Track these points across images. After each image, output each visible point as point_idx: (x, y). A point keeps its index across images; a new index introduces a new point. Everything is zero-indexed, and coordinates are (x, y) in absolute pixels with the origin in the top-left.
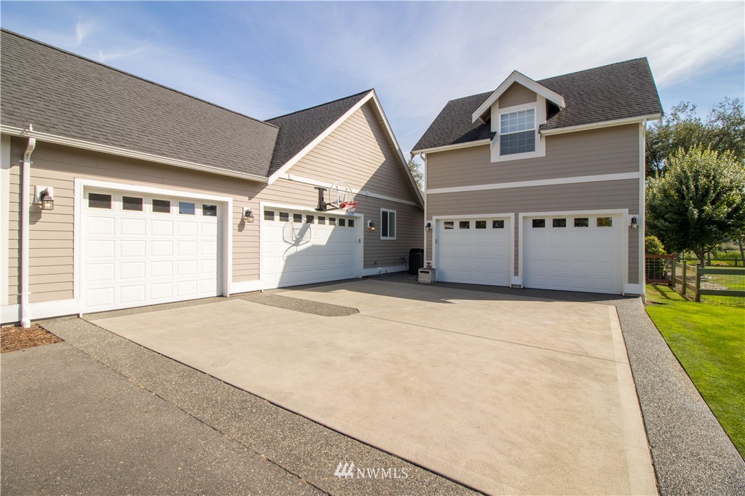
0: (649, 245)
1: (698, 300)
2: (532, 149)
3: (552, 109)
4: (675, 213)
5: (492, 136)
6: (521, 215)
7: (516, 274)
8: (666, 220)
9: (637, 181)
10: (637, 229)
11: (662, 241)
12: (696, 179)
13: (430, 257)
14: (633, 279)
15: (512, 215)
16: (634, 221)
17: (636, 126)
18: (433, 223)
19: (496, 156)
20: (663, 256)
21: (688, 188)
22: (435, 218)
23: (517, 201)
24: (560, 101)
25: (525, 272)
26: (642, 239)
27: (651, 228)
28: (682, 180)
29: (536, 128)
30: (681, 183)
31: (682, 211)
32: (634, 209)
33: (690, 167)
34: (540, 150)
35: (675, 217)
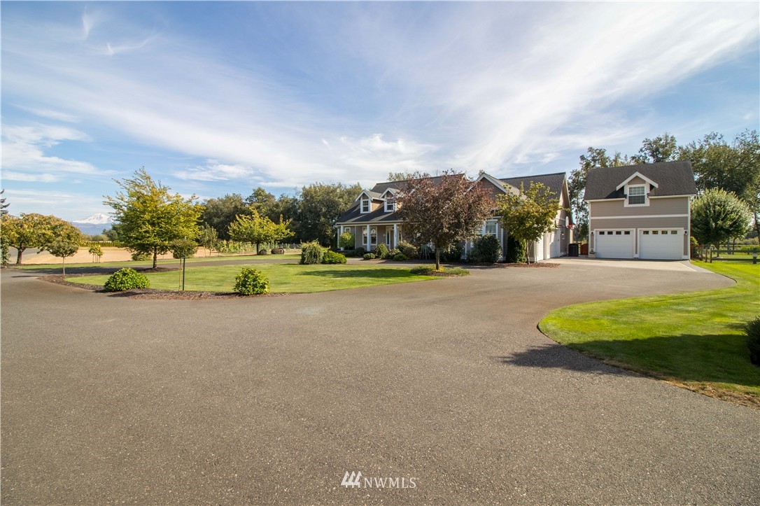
0: (691, 241)
1: (711, 262)
2: (644, 203)
3: (652, 187)
4: (704, 224)
5: (625, 196)
6: (639, 229)
7: (636, 253)
8: (698, 228)
9: (687, 217)
10: (687, 236)
11: (697, 239)
12: (714, 207)
13: (592, 247)
14: (686, 253)
15: (634, 229)
16: (686, 232)
17: (687, 197)
18: (594, 232)
19: (626, 204)
20: (697, 246)
21: (710, 212)
22: (595, 230)
23: (636, 223)
24: (656, 185)
25: (640, 253)
26: (689, 237)
27: (693, 233)
28: (707, 206)
29: (645, 194)
30: (706, 209)
31: (707, 223)
32: (686, 228)
33: (712, 200)
34: (647, 203)
35: (703, 226)
